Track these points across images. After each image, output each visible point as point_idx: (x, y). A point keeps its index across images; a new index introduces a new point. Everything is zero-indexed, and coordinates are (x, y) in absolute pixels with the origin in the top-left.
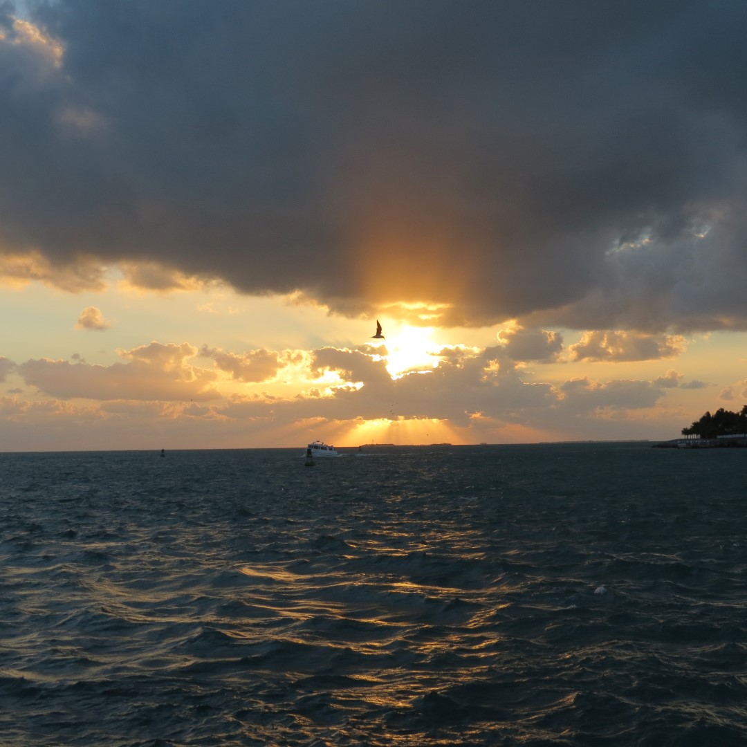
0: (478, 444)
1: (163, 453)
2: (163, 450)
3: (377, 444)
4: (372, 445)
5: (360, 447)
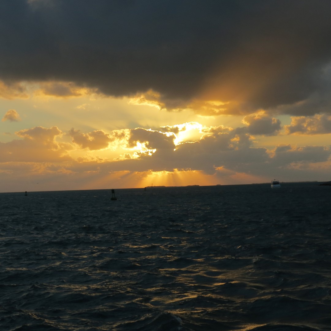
1: (26, 194)
2: (26, 192)
3: (155, 186)
4: (152, 187)
5: (145, 188)
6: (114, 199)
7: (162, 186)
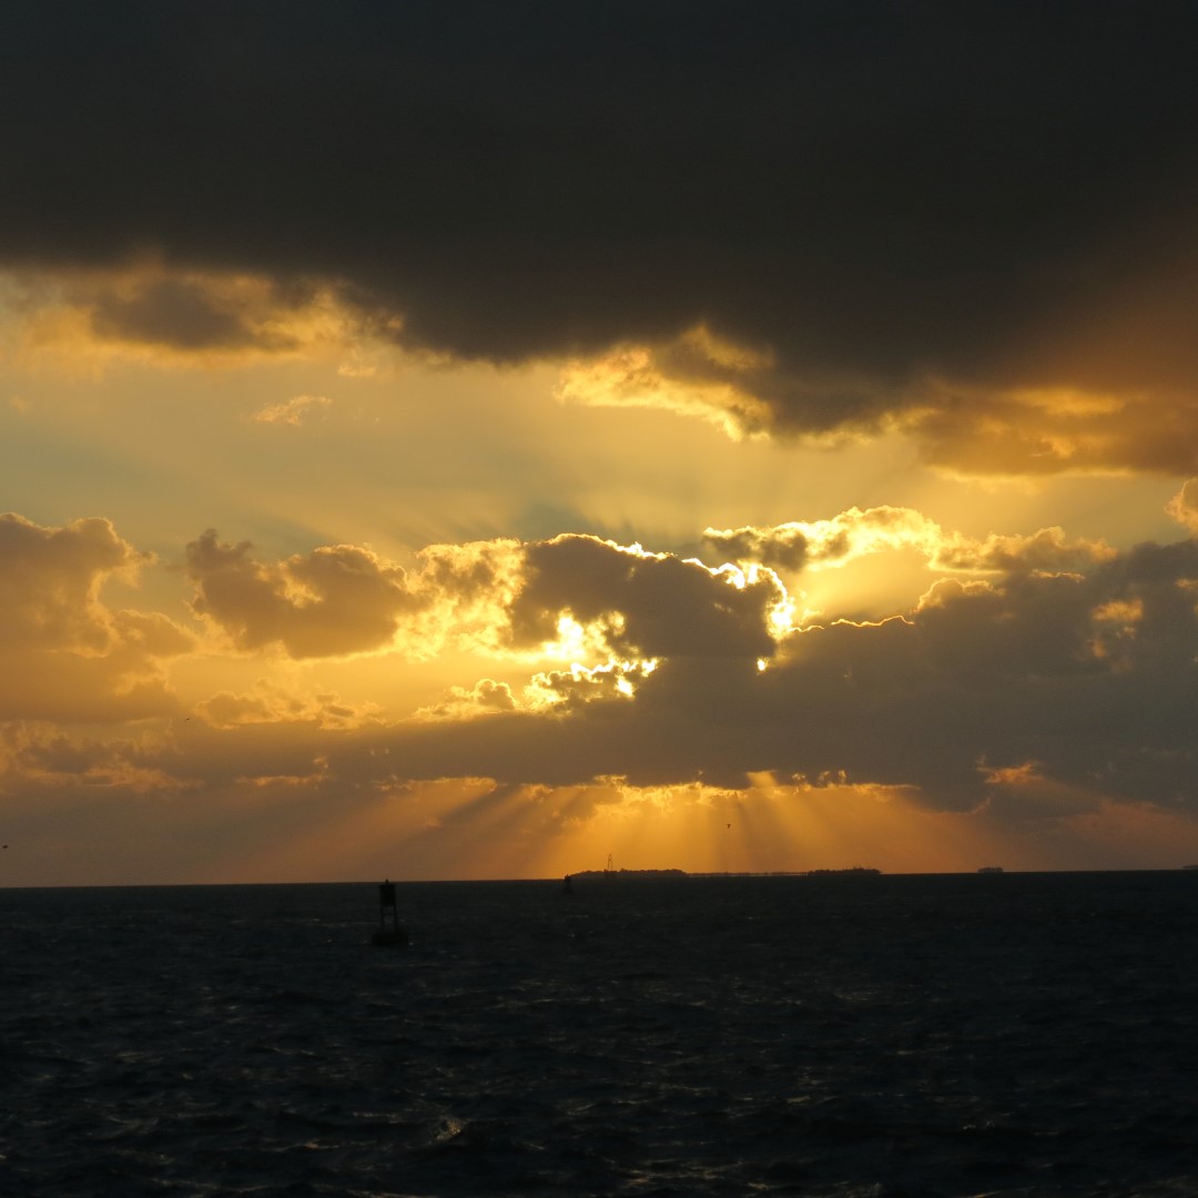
0: (974, 870)
3: (625, 871)
4: (606, 872)
5: (568, 878)
6: (387, 939)
7: (667, 871)
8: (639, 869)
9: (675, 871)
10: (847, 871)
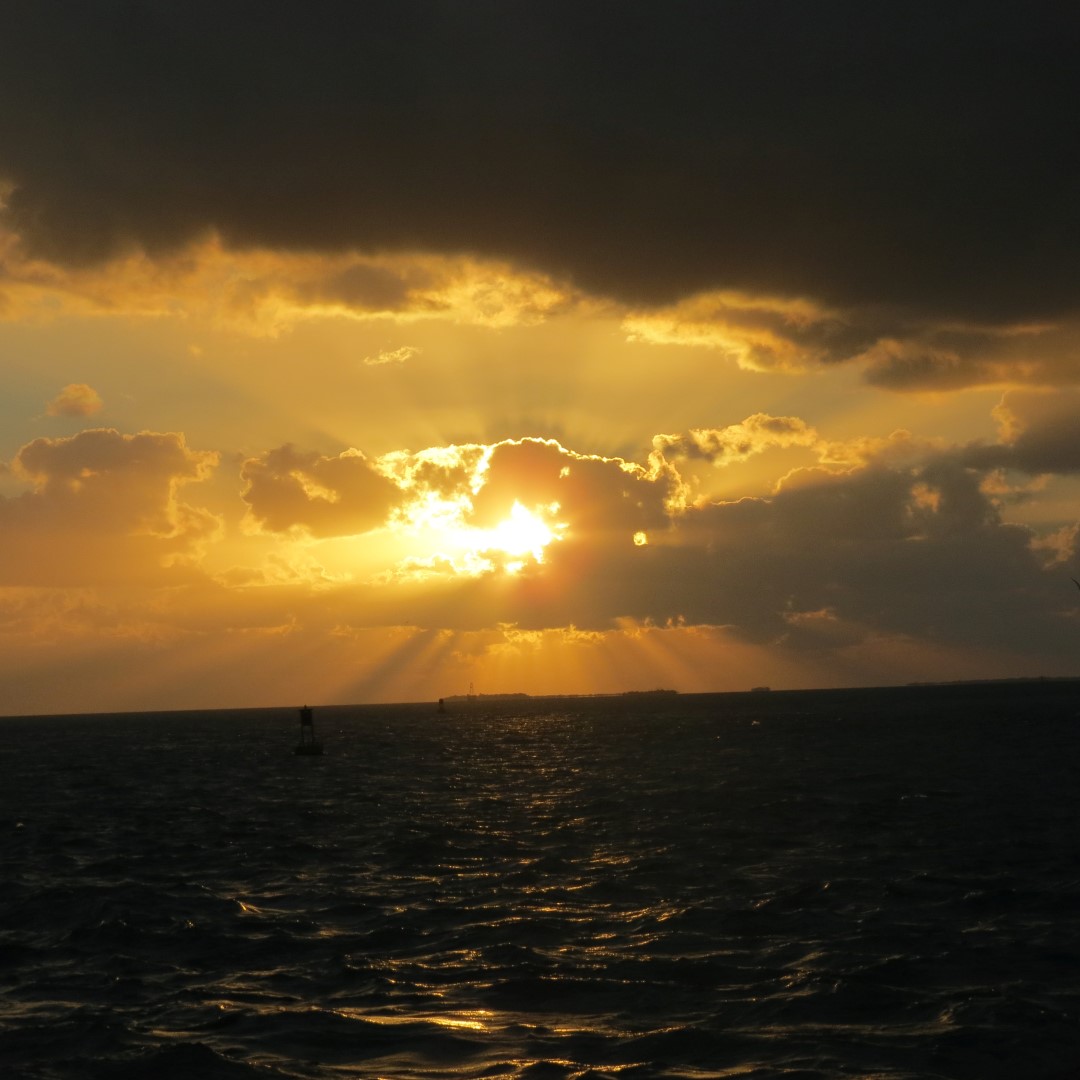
3: (482, 696)
4: (469, 697)
5: (441, 701)
7: (515, 695)
8: (494, 693)
9: (521, 694)
10: (652, 692)
